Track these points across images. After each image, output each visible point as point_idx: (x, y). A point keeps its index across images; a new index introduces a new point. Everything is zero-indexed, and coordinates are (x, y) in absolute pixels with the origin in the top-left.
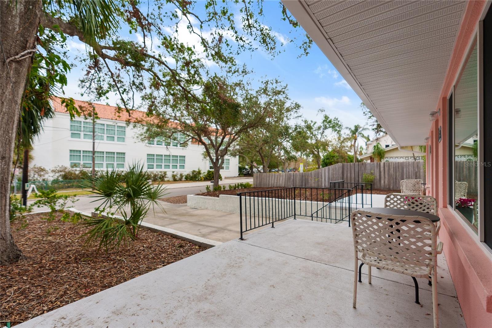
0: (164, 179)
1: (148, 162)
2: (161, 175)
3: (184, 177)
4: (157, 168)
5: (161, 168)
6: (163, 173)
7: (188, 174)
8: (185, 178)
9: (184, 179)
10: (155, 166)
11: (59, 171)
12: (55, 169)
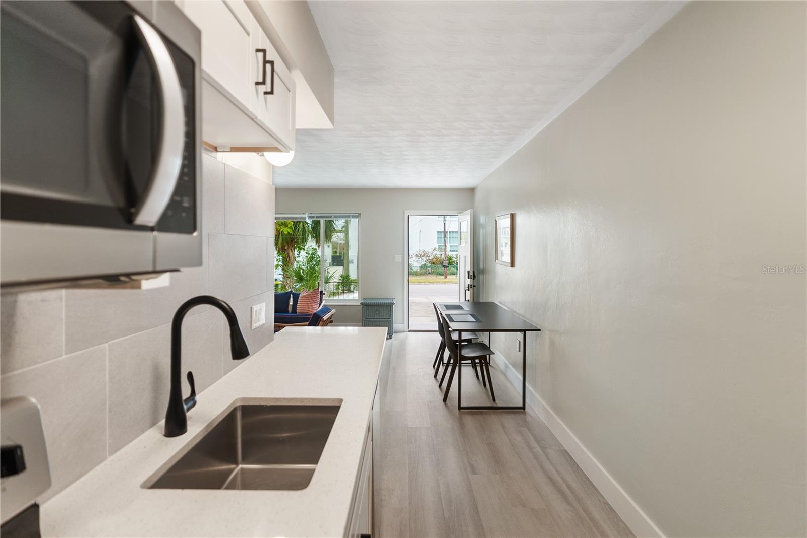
11: (421, 256)
12: (417, 253)
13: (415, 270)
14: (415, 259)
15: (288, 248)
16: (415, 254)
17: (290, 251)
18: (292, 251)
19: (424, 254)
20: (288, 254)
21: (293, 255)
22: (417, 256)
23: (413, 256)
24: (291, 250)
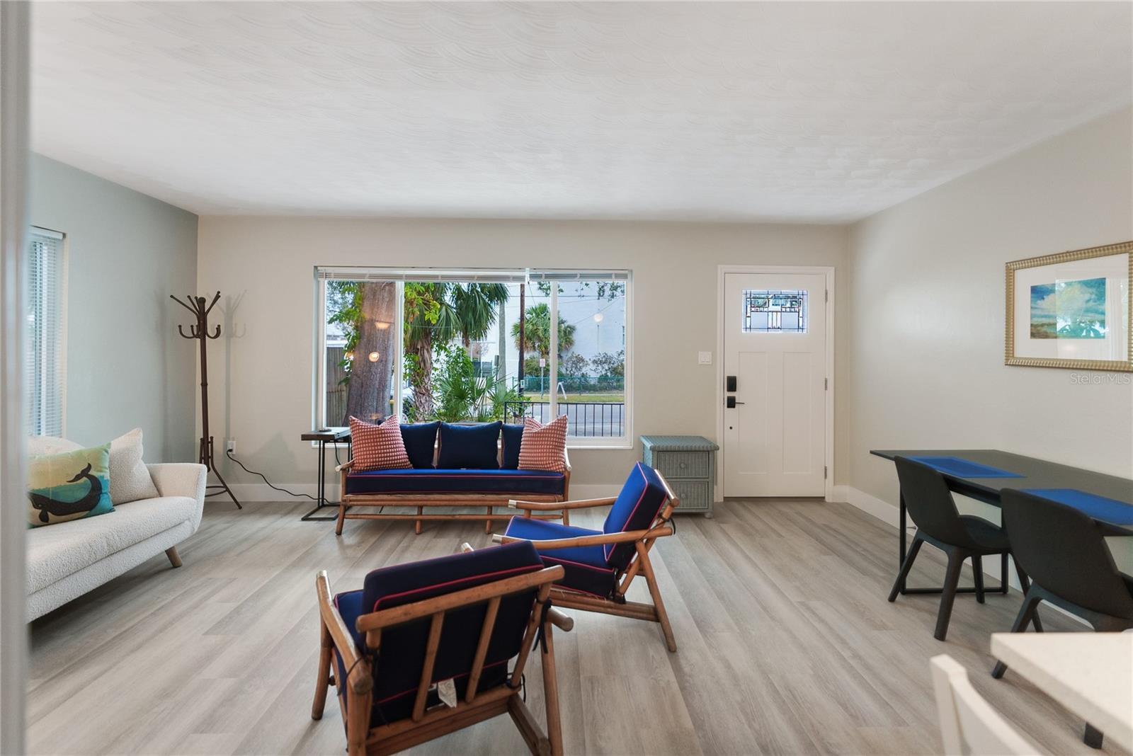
11: (601, 363)
12: (596, 359)
13: (592, 383)
14: (593, 366)
15: (423, 347)
16: (592, 360)
17: (425, 351)
18: (428, 352)
19: (606, 360)
20: (423, 356)
21: (431, 358)
22: (595, 362)
23: (590, 362)
24: (427, 350)
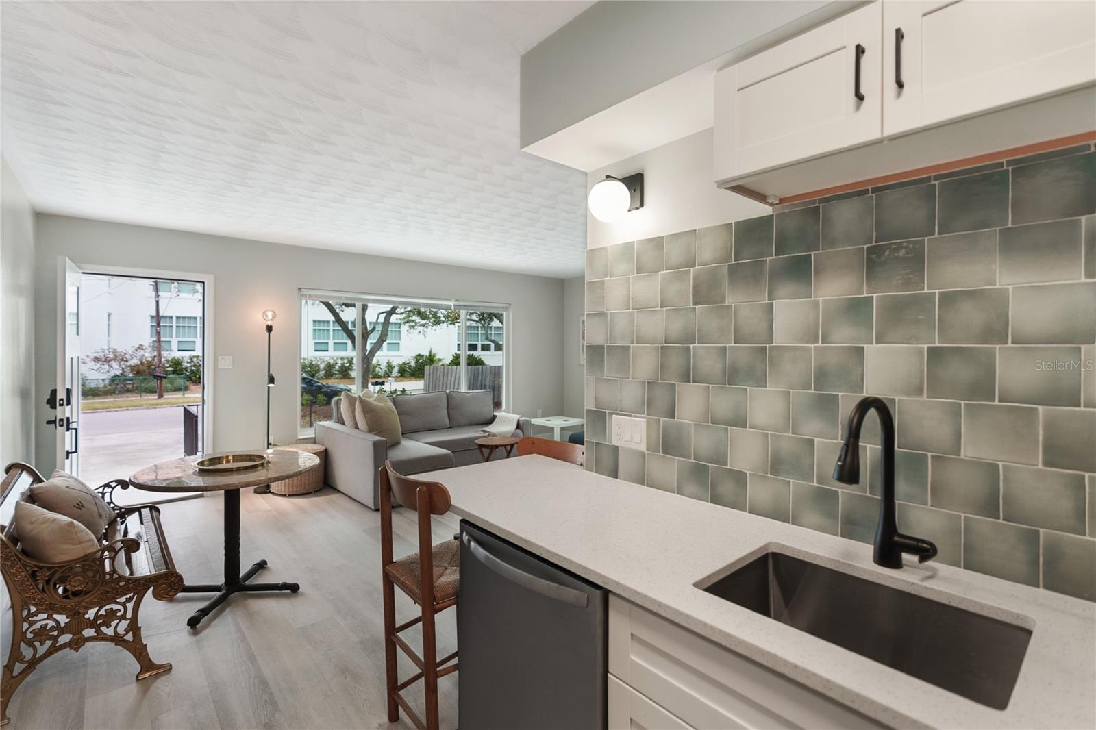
0: (349, 374)
1: (314, 338)
2: (343, 365)
3: (396, 370)
4: (335, 350)
5: (346, 350)
6: (346, 361)
7: (404, 363)
8: (399, 372)
9: (395, 371)
10: (331, 346)
